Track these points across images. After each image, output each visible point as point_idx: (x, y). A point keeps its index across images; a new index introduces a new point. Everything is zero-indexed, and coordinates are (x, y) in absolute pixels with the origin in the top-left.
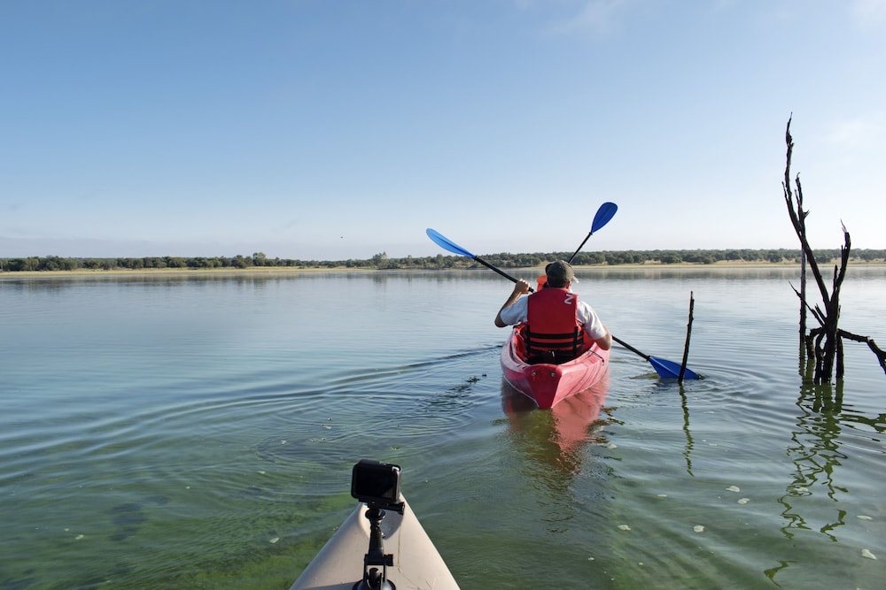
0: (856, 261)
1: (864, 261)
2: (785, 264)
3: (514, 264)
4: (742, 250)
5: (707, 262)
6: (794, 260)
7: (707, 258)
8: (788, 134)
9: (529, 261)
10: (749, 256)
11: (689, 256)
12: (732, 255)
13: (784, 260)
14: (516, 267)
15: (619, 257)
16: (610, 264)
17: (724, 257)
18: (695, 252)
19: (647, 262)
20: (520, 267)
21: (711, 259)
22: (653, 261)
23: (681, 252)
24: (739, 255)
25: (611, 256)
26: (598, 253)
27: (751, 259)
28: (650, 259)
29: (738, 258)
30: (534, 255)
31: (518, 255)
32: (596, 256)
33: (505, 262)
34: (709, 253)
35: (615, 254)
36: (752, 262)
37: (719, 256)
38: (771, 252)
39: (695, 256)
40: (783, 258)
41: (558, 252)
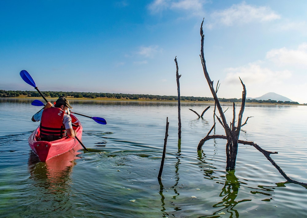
0: (147, 99)
1: (150, 99)
2: (122, 99)
3: (7, 95)
4: (106, 93)
5: (93, 98)
6: (126, 98)
7: (93, 96)
8: (201, 29)
9: (14, 94)
10: (109, 96)
11: (85, 95)
12: (102, 95)
13: (122, 98)
14: (8, 97)
15: (56, 94)
16: (52, 97)
17: (99, 96)
18: (88, 93)
19: (68, 97)
20: (10, 97)
21: (94, 96)
22: (70, 96)
23: (82, 93)
24: (105, 95)
25: (53, 94)
26: (47, 92)
27: (110, 97)
28: (69, 96)
29: (105, 97)
30: (17, 92)
31: (9, 91)
32: (46, 93)
33: (2, 94)
34: (94, 94)
35: (54, 93)
36: (110, 98)
37: (97, 95)
38: (117, 94)
39: (88, 95)
40: (122, 97)
41: (28, 91)
